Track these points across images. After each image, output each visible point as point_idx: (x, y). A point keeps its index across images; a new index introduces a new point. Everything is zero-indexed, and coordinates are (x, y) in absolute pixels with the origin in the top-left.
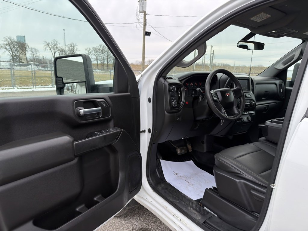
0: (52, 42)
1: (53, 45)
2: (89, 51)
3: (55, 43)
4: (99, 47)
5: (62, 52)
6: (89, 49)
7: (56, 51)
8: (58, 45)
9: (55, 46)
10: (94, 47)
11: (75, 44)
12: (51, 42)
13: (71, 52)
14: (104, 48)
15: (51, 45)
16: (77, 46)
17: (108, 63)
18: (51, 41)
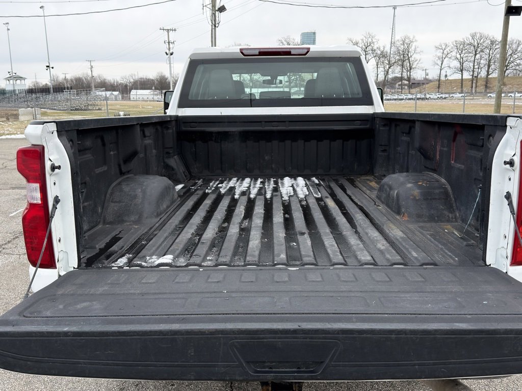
0: (364, 38)
1: (365, 45)
2: (445, 52)
3: (370, 40)
4: (471, 38)
5: (382, 59)
6: (444, 47)
7: (370, 57)
8: (375, 43)
9: (370, 47)
10: (456, 41)
11: (411, 38)
12: (362, 40)
13: (402, 56)
14: (482, 41)
15: (361, 46)
16: (416, 41)
17: (490, 76)
18: (362, 37)
